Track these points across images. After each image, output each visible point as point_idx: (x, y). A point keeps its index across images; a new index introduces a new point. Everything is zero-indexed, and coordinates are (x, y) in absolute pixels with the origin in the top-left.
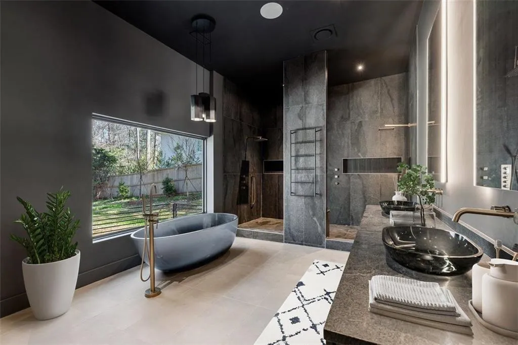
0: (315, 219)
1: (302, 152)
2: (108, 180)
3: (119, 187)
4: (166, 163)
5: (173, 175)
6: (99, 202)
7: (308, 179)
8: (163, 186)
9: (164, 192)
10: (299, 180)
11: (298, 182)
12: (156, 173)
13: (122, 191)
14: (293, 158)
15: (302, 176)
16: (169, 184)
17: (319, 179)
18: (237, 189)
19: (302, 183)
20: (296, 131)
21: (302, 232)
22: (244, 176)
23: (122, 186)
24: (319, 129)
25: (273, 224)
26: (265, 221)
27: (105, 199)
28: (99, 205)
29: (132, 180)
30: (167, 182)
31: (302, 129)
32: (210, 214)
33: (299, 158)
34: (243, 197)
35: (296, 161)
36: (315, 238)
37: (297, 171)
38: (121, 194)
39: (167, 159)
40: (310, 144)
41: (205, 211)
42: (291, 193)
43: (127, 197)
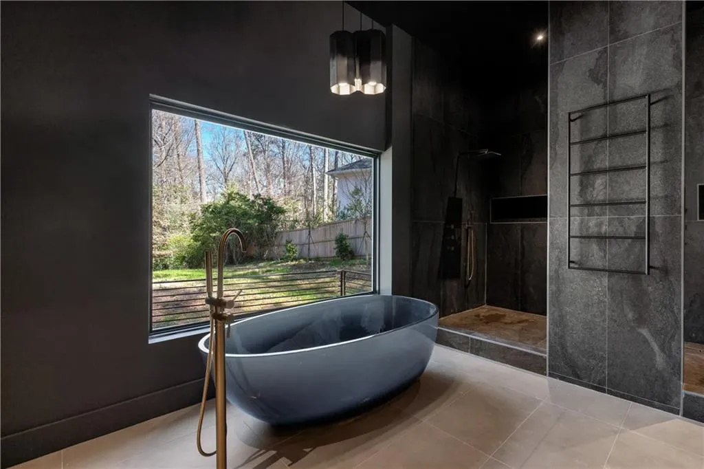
0: (645, 332)
1: (603, 161)
2: (275, 237)
3: (286, 246)
4: (340, 214)
5: (348, 230)
6: (265, 263)
7: (621, 230)
8: (335, 246)
9: (337, 253)
10: (593, 230)
11: (589, 237)
12: (328, 227)
13: (289, 251)
14: (575, 179)
15: (602, 222)
16: (344, 242)
17: (658, 228)
18: (439, 250)
19: (601, 238)
20: (585, 113)
21: (602, 359)
22: (453, 227)
23: (289, 245)
24: (660, 96)
25: (512, 323)
26: (494, 313)
27: (272, 260)
28: (264, 267)
29: (301, 236)
30: (341, 240)
31: (605, 105)
32: (386, 297)
33: (591, 177)
34: (450, 266)
35: (584, 187)
36: (643, 382)
37: (586, 211)
38: (287, 254)
39: (342, 208)
40: (627, 139)
41: (377, 289)
42: (570, 262)
43: (295, 259)
